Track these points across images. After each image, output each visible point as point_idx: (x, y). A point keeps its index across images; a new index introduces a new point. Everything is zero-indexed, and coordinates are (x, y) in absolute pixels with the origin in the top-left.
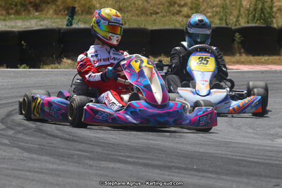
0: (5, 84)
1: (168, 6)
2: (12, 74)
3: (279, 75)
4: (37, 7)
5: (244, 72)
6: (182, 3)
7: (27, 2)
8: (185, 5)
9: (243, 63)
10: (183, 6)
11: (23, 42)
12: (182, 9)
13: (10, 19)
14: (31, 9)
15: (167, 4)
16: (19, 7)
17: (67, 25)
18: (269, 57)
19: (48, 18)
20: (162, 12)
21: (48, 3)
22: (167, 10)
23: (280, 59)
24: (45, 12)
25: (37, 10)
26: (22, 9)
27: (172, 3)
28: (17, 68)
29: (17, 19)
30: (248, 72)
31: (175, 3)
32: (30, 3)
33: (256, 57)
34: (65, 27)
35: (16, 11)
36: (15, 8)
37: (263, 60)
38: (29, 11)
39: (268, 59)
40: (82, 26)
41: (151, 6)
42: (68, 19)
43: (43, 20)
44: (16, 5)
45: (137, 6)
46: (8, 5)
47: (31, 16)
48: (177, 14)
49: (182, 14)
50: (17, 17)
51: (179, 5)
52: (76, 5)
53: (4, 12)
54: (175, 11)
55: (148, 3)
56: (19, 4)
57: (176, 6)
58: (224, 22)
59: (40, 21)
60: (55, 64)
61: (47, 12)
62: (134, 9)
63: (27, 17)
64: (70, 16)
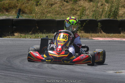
1: (71, 11)
3: (117, 43)
4: (7, 10)
5: (101, 41)
6: (78, 9)
7: (2, 8)
9: (101, 37)
10: (78, 11)
12: (77, 12)
14: (4, 11)
15: (70, 10)
17: (17, 17)
18: (113, 34)
19: (11, 16)
20: (67, 13)
21: (13, 8)
22: (70, 13)
23: (119, 35)
24: (10, 13)
27: (73, 9)
30: (102, 41)
31: (74, 9)
32: (4, 8)
33: (107, 34)
37: (111, 36)
39: (113, 35)
40: (24, 18)
41: (63, 10)
43: (9, 16)
45: (56, 10)
47: (3, 14)
48: (75, 14)
49: (77, 14)
51: (76, 10)
54: (74, 13)
57: (75, 10)
59: (8, 17)
60: (9, 36)
61: (12, 13)
62: (54, 12)
63: (2, 15)
64: (18, 13)
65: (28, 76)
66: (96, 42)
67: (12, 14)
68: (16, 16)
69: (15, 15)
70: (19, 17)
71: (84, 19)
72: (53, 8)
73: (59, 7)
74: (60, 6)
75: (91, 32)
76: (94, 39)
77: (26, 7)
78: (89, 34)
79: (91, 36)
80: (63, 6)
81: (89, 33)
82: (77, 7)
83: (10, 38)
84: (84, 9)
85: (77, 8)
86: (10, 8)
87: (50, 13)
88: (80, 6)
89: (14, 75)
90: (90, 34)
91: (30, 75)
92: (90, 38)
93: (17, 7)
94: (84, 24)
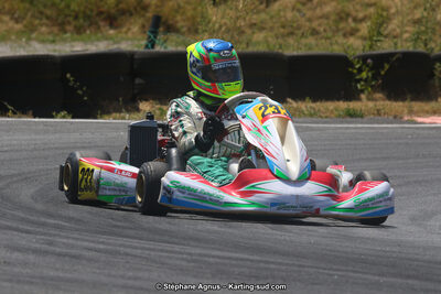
1: (335, 21)
2: (41, 127)
4: (113, 20)
6: (361, 15)
7: (94, 13)
11: (68, 75)
12: (359, 26)
13: (65, 40)
14: (102, 24)
15: (333, 17)
17: (147, 46)
19: (128, 39)
21: (131, 15)
22: (334, 28)
24: (124, 29)
25: (112, 26)
26: (86, 24)
27: (343, 15)
29: (74, 40)
31: (348, 15)
32: (101, 13)
34: (142, 49)
35: (75, 27)
36: (74, 23)
38: (99, 28)
40: (171, 48)
41: (310, 20)
42: (149, 38)
43: (118, 42)
44: (76, 17)
45: (283, 19)
46: (62, 17)
47: (99, 35)
49: (360, 34)
50: (76, 36)
51: (355, 20)
53: (55, 29)
54: (348, 29)
56: (81, 15)
57: (350, 20)
60: (120, 112)
61: (129, 29)
63: (93, 38)
64: (152, 32)
65: (190, 254)
66: (426, 132)
67: (130, 35)
68: (144, 42)
70: (153, 47)
71: (383, 52)
72: (273, 13)
73: (293, 9)
74: (299, 6)
75: (409, 96)
76: (420, 120)
77: (177, 11)
78: (401, 103)
79: (411, 112)
80: (309, 5)
81: (404, 100)
82: (358, 7)
83: (124, 118)
84: (385, 14)
85: (357, 11)
86: (123, 12)
87: (262, 29)
88: (370, 5)
89: (139, 251)
90: (406, 103)
91: (198, 251)
92: (406, 118)
93: (145, 8)
94: (383, 68)
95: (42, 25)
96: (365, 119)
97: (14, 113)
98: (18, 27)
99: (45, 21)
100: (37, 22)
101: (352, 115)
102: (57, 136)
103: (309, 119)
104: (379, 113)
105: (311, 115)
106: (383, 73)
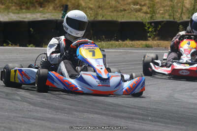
0: (18, 58)
2: (24, 51)
4: (41, 5)
6: (143, 3)
7: (35, 1)
8: (145, 5)
10: (143, 6)
11: (31, 29)
12: (143, 8)
13: (23, 13)
14: (37, 6)
16: (29, 4)
17: (62, 17)
19: (49, 13)
20: (128, 9)
21: (49, 2)
25: (41, 7)
26: (31, 6)
28: (27, 47)
29: (27, 13)
31: (138, 3)
34: (60, 18)
35: (27, 7)
36: (26, 5)
38: (36, 7)
41: (121, 5)
42: (63, 14)
43: (45, 14)
44: (27, 3)
45: (111, 5)
46: (21, 3)
47: (37, 11)
49: (143, 11)
50: (27, 11)
52: (69, 4)
53: (18, 8)
55: (119, 3)
58: (172, 17)
59: (43, 14)
61: (48, 8)
62: (109, 7)
64: (64, 11)
69: (54, 11)
78: (166, 42)
81: (167, 40)
90: (169, 42)
94: (158, 27)
95: (12, 6)
96: (153, 49)
97: (12, 45)
98: (3, 7)
99: (14, 4)
100: (10, 5)
101: (148, 47)
102: (30, 55)
103: (131, 48)
104: (158, 46)
105: (131, 47)
106: (158, 29)
